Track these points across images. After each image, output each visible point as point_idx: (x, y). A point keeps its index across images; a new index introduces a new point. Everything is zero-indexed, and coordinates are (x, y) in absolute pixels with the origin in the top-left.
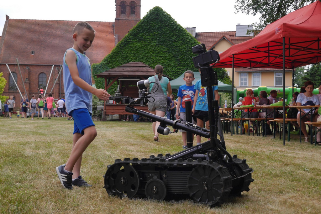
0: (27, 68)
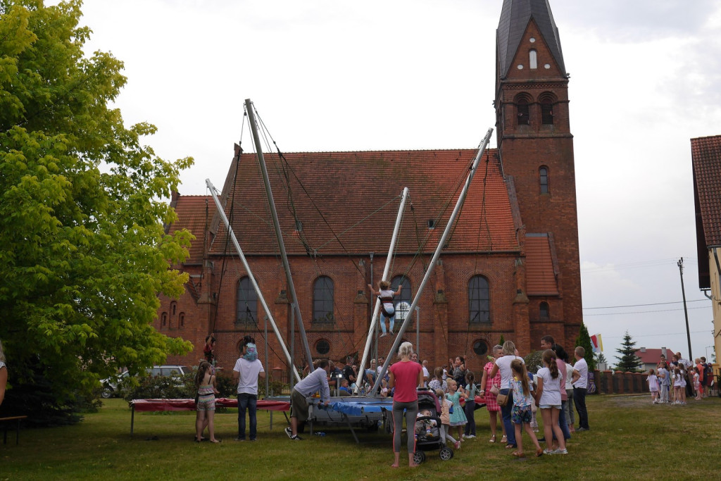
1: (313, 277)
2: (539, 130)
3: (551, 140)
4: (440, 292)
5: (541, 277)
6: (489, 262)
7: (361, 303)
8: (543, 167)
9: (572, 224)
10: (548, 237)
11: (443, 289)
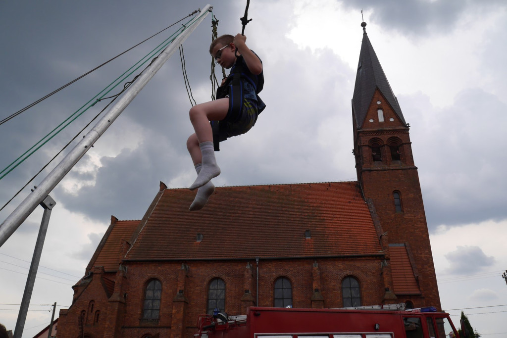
0: (183, 268)
1: (208, 279)
2: (390, 164)
3: (400, 171)
4: (317, 290)
5: (404, 279)
6: (358, 264)
7: (248, 301)
8: (396, 192)
9: (424, 236)
10: (405, 246)
11: (319, 288)
